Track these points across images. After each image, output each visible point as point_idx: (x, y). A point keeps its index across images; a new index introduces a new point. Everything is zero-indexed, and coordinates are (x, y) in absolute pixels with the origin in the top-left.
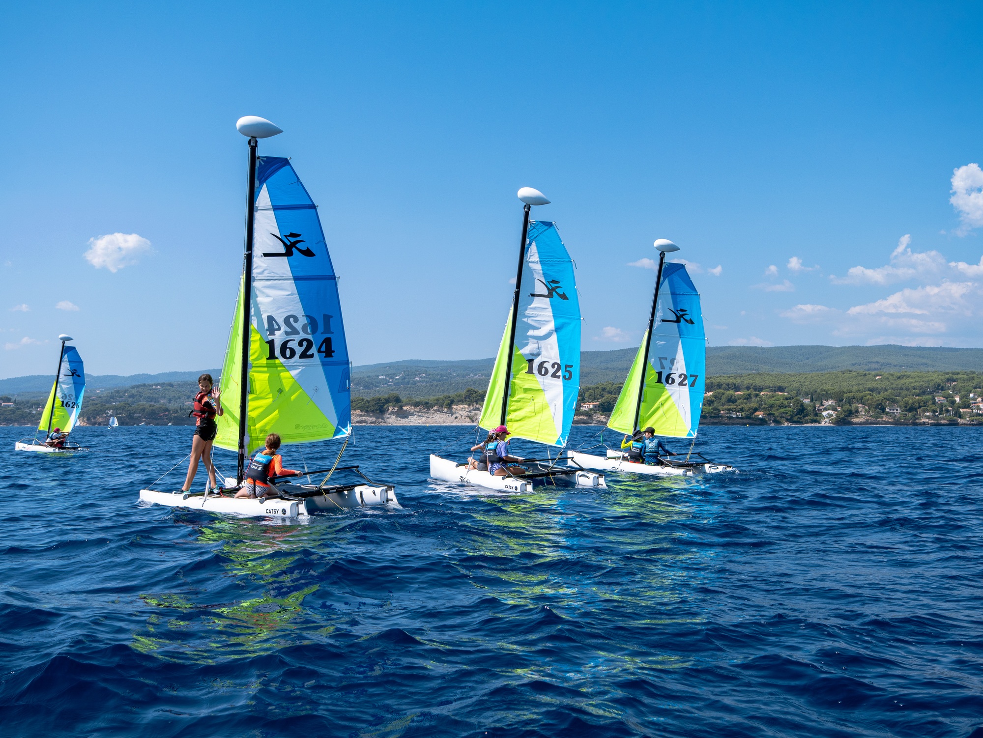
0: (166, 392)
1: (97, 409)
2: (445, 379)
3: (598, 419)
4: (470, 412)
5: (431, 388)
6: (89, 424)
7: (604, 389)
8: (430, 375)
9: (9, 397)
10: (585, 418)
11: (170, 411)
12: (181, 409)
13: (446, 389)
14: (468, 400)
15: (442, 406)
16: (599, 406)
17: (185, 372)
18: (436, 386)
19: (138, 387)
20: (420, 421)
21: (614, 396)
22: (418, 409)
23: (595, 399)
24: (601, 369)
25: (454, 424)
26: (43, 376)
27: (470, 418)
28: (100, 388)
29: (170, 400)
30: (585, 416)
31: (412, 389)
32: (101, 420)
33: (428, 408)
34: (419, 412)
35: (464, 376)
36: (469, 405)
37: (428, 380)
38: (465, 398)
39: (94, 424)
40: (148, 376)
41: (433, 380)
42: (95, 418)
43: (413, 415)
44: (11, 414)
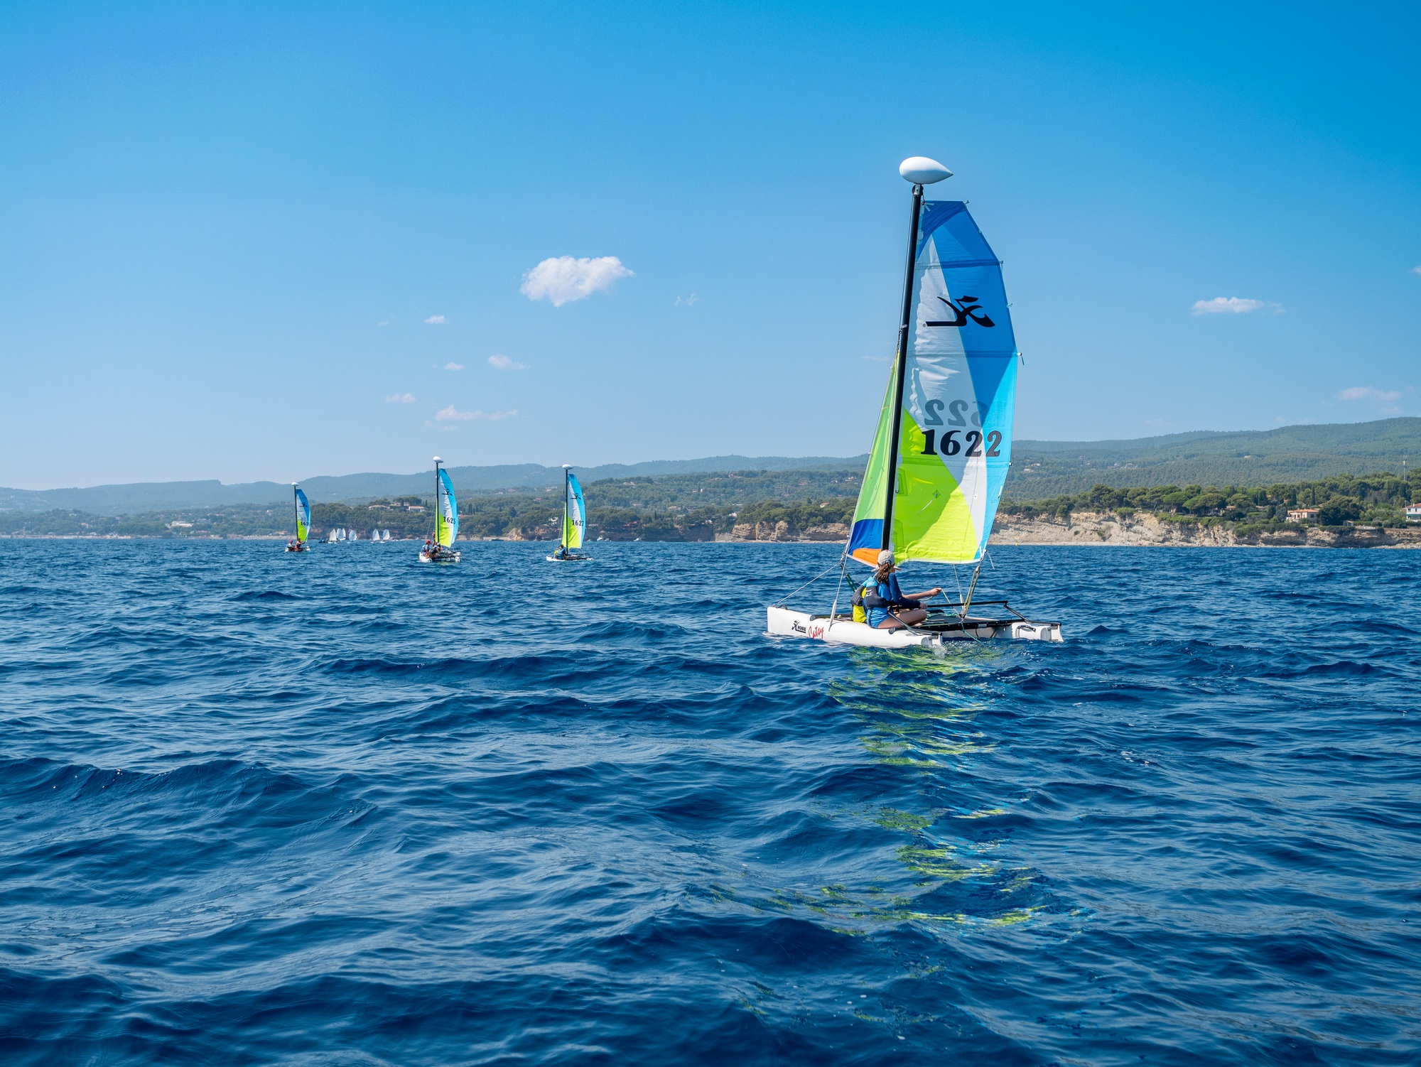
0: (642, 490)
1: (535, 516)
2: (1073, 472)
3: (1316, 537)
4: (1099, 523)
5: (1047, 486)
6: (525, 537)
7: (1333, 487)
8: (1047, 464)
9: (419, 497)
10: (1293, 534)
11: (639, 519)
12: (656, 517)
13: (1072, 487)
14: (1096, 504)
15: (1053, 513)
16: (1318, 516)
17: (675, 462)
18: (1057, 482)
19: (602, 482)
20: (1017, 538)
21: (1347, 498)
22: (1014, 518)
23: (1314, 502)
24: (1338, 454)
25: (1073, 543)
26: (475, 468)
27: (1099, 534)
28: (551, 486)
29: (646, 503)
30: (1294, 531)
31: (1016, 487)
32: (541, 532)
33: (1031, 518)
34: (1016, 523)
35: (1104, 466)
36: (1098, 512)
37: (1045, 472)
38: (1092, 501)
39: (532, 538)
40: (623, 468)
41: (1054, 473)
42: (533, 529)
43: (1006, 527)
44: (419, 523)
